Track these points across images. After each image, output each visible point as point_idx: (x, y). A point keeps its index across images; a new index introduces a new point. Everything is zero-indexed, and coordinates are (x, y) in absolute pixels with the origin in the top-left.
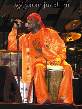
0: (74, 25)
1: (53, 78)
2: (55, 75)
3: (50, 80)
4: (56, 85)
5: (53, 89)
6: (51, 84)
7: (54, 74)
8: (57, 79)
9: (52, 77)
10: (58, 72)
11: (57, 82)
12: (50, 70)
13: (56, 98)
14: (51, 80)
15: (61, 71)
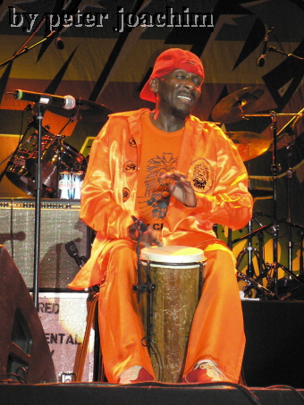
0: (243, 104)
1: (166, 292)
2: (172, 284)
3: (154, 300)
4: (175, 319)
5: (166, 335)
6: (158, 317)
7: (166, 278)
8: (179, 298)
9: (160, 291)
10: (183, 272)
11: (178, 308)
12: (152, 265)
13: (176, 368)
14: (158, 299)
15: (193, 269)
